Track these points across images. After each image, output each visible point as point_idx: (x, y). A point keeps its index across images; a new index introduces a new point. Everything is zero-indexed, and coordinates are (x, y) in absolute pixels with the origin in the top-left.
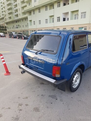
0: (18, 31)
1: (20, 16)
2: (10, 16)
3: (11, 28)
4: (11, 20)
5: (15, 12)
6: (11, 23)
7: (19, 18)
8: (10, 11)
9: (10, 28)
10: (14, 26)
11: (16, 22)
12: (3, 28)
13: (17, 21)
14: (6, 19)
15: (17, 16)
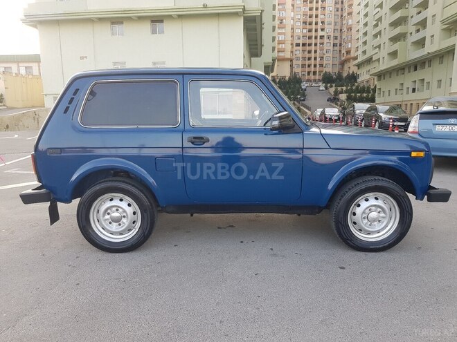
0: (414, 103)
1: (432, 43)
2: (397, 46)
3: (393, 92)
4: (395, 63)
5: (418, 31)
6: (394, 75)
7: (426, 53)
8: (398, 30)
9: (387, 93)
10: (402, 84)
11: (412, 69)
12: (365, 95)
13: (417, 65)
14: (378, 60)
15: (421, 43)
